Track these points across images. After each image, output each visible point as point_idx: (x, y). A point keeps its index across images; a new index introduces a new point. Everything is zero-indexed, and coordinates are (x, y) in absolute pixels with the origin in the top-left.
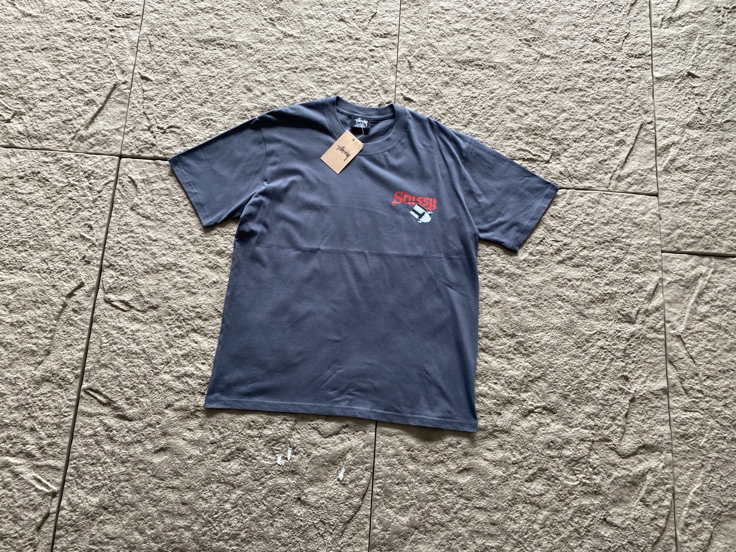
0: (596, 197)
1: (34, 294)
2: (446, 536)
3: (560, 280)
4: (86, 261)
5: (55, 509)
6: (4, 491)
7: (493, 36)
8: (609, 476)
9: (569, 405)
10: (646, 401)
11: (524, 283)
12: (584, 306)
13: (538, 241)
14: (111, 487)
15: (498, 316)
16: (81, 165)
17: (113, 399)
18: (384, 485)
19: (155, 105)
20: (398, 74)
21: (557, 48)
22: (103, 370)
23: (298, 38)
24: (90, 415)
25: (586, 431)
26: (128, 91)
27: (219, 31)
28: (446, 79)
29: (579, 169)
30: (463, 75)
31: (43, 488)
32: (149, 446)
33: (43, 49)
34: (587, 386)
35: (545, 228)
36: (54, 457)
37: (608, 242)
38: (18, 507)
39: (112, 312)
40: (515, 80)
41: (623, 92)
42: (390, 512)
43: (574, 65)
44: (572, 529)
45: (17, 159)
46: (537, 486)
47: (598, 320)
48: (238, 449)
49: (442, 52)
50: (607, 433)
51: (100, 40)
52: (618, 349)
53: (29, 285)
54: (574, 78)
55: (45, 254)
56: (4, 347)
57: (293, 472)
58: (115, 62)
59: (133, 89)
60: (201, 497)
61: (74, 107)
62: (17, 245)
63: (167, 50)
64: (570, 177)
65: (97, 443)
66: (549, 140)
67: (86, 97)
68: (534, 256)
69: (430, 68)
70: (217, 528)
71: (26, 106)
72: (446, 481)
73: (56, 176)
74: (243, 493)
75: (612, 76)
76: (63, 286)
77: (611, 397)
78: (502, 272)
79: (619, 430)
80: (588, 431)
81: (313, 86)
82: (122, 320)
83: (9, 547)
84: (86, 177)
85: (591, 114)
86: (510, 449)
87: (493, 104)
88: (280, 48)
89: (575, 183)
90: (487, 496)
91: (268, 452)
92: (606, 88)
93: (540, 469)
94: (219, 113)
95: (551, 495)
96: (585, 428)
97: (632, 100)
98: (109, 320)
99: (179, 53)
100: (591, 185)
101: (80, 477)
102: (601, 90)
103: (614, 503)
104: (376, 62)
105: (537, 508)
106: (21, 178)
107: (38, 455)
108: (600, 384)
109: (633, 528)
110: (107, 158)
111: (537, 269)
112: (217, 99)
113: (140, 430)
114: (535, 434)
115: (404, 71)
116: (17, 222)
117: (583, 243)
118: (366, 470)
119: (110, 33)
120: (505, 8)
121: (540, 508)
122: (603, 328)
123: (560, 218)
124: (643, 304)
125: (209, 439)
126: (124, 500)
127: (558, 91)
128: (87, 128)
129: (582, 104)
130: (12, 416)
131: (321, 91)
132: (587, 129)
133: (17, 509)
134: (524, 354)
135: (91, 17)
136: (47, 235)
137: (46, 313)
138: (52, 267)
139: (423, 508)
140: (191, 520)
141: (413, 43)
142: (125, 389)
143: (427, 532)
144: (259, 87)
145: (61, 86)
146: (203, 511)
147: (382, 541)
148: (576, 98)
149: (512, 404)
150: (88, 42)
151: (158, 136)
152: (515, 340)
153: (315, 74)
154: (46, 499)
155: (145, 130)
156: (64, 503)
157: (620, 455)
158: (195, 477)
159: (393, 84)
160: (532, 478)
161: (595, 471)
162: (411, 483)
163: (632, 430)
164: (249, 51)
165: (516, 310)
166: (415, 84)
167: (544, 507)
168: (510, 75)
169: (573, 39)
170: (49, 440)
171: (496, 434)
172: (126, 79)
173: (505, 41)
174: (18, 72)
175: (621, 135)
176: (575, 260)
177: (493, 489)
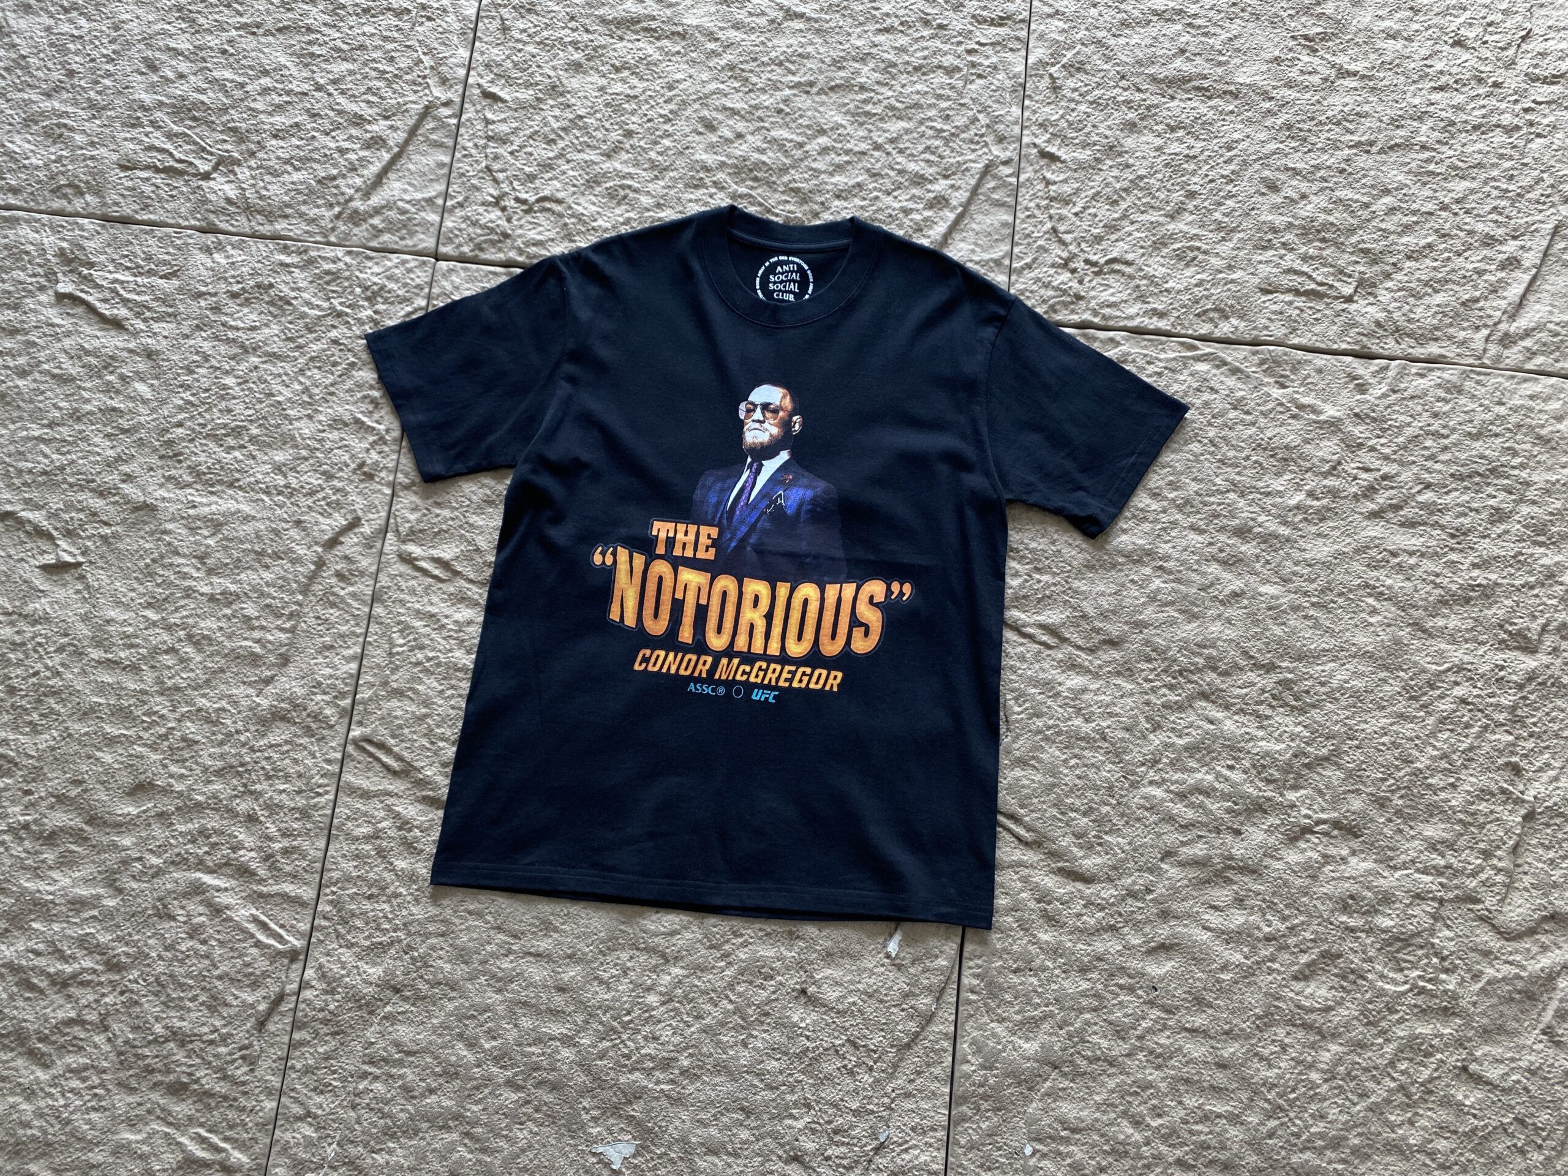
0: (1454, 379)
1: (258, 537)
2: (1118, 1085)
3: (1373, 552)
4: (365, 474)
5: (294, 986)
6: (190, 943)
7: (1235, 28)
8: (1476, 977)
9: (1390, 820)
10: (1558, 821)
11: (1297, 555)
12: (1426, 609)
13: (1327, 467)
14: (408, 945)
15: (1239, 624)
16: (357, 273)
17: (415, 764)
18: (987, 970)
19: (511, 153)
20: (1027, 102)
21: (1373, 56)
22: (394, 703)
23: (816, 21)
24: (366, 795)
25: (1427, 878)
26: (454, 121)
28: (1131, 115)
29: (1417, 317)
30: (1168, 109)
31: (271, 942)
33: (279, 30)
34: (1429, 781)
35: (1342, 440)
36: (295, 877)
37: (1479, 474)
38: (220, 978)
39: (414, 582)
40: (1279, 122)
41: (1516, 155)
42: (999, 1029)
43: (1409, 94)
44: (1392, 1085)
45: (228, 257)
46: (1319, 991)
47: (1454, 642)
49: (1124, 58)
50: (1472, 883)
51: (400, 13)
52: (1498, 705)
53: (247, 519)
54: (1409, 122)
55: (280, 457)
56: (195, 644)
57: (791, 933)
58: (428, 61)
59: (464, 117)
60: (596, 978)
61: (342, 151)
62: (225, 435)
63: (537, 39)
64: (1398, 332)
65: (381, 853)
66: (1352, 253)
67: (367, 131)
68: (1318, 499)
69: (1096, 92)
70: (629, 1043)
71: (244, 147)
72: (1122, 970)
73: (305, 295)
74: (685, 972)
75: (1494, 120)
76: (317, 523)
77: (1483, 807)
78: (1250, 531)
79: (1499, 878)
80: (1430, 878)
81: (844, 123)
82: (435, 599)
83: (198, 1061)
84: (368, 299)
85: (1447, 200)
86: (1261, 909)
87: (1233, 172)
88: (775, 42)
89: (1407, 346)
90: (1210, 1005)
92: (1478, 146)
93: (1324, 955)
94: (644, 174)
95: (1348, 1010)
96: (1425, 871)
97: (1536, 173)
98: (408, 598)
99: (565, 45)
100: (1442, 351)
101: (344, 922)
102: (1469, 149)
103: (1487, 1034)
104: (980, 76)
105: (1318, 1038)
106: (234, 295)
107: (262, 872)
108: (1459, 779)
109: (1525, 1089)
110: (412, 261)
111: (1324, 527)
112: (642, 143)
114: (1315, 878)
115: (1041, 97)
116: (225, 387)
117: (1425, 475)
118: (947, 938)
121: (1324, 1037)
122: (1466, 659)
123: (1374, 420)
124: (1556, 611)
126: (435, 974)
127: (1374, 149)
128: (367, 195)
129: (1425, 179)
130: (211, 787)
131: (862, 133)
132: (1437, 231)
133: (218, 983)
134: (1293, 708)
136: (287, 417)
137: (283, 578)
138: (294, 483)
139: (1072, 1024)
140: (575, 1023)
141: (1062, 38)
142: (441, 744)
143: (1076, 1075)
144: (731, 123)
145: (316, 106)
146: (600, 1007)
147: (981, 1090)
148: (1414, 165)
149: (1265, 812)
150: (373, 16)
151: (516, 217)
152: (1275, 677)
153: (852, 99)
154: (277, 964)
155: (490, 204)
156: (310, 973)
157: (1500, 933)
158: (588, 935)
159: (1016, 123)
160: (1307, 972)
161: (1446, 964)
162: (1044, 969)
163: (1527, 880)
164: (711, 46)
165: (1277, 612)
166: (1063, 124)
167: (1333, 1035)
168: (1269, 112)
169: (1409, 39)
170: (286, 843)
171: (1229, 874)
172: (450, 95)
173: (1260, 40)
174: (228, 74)
175: (1511, 247)
176: (1407, 512)
177: (1223, 991)
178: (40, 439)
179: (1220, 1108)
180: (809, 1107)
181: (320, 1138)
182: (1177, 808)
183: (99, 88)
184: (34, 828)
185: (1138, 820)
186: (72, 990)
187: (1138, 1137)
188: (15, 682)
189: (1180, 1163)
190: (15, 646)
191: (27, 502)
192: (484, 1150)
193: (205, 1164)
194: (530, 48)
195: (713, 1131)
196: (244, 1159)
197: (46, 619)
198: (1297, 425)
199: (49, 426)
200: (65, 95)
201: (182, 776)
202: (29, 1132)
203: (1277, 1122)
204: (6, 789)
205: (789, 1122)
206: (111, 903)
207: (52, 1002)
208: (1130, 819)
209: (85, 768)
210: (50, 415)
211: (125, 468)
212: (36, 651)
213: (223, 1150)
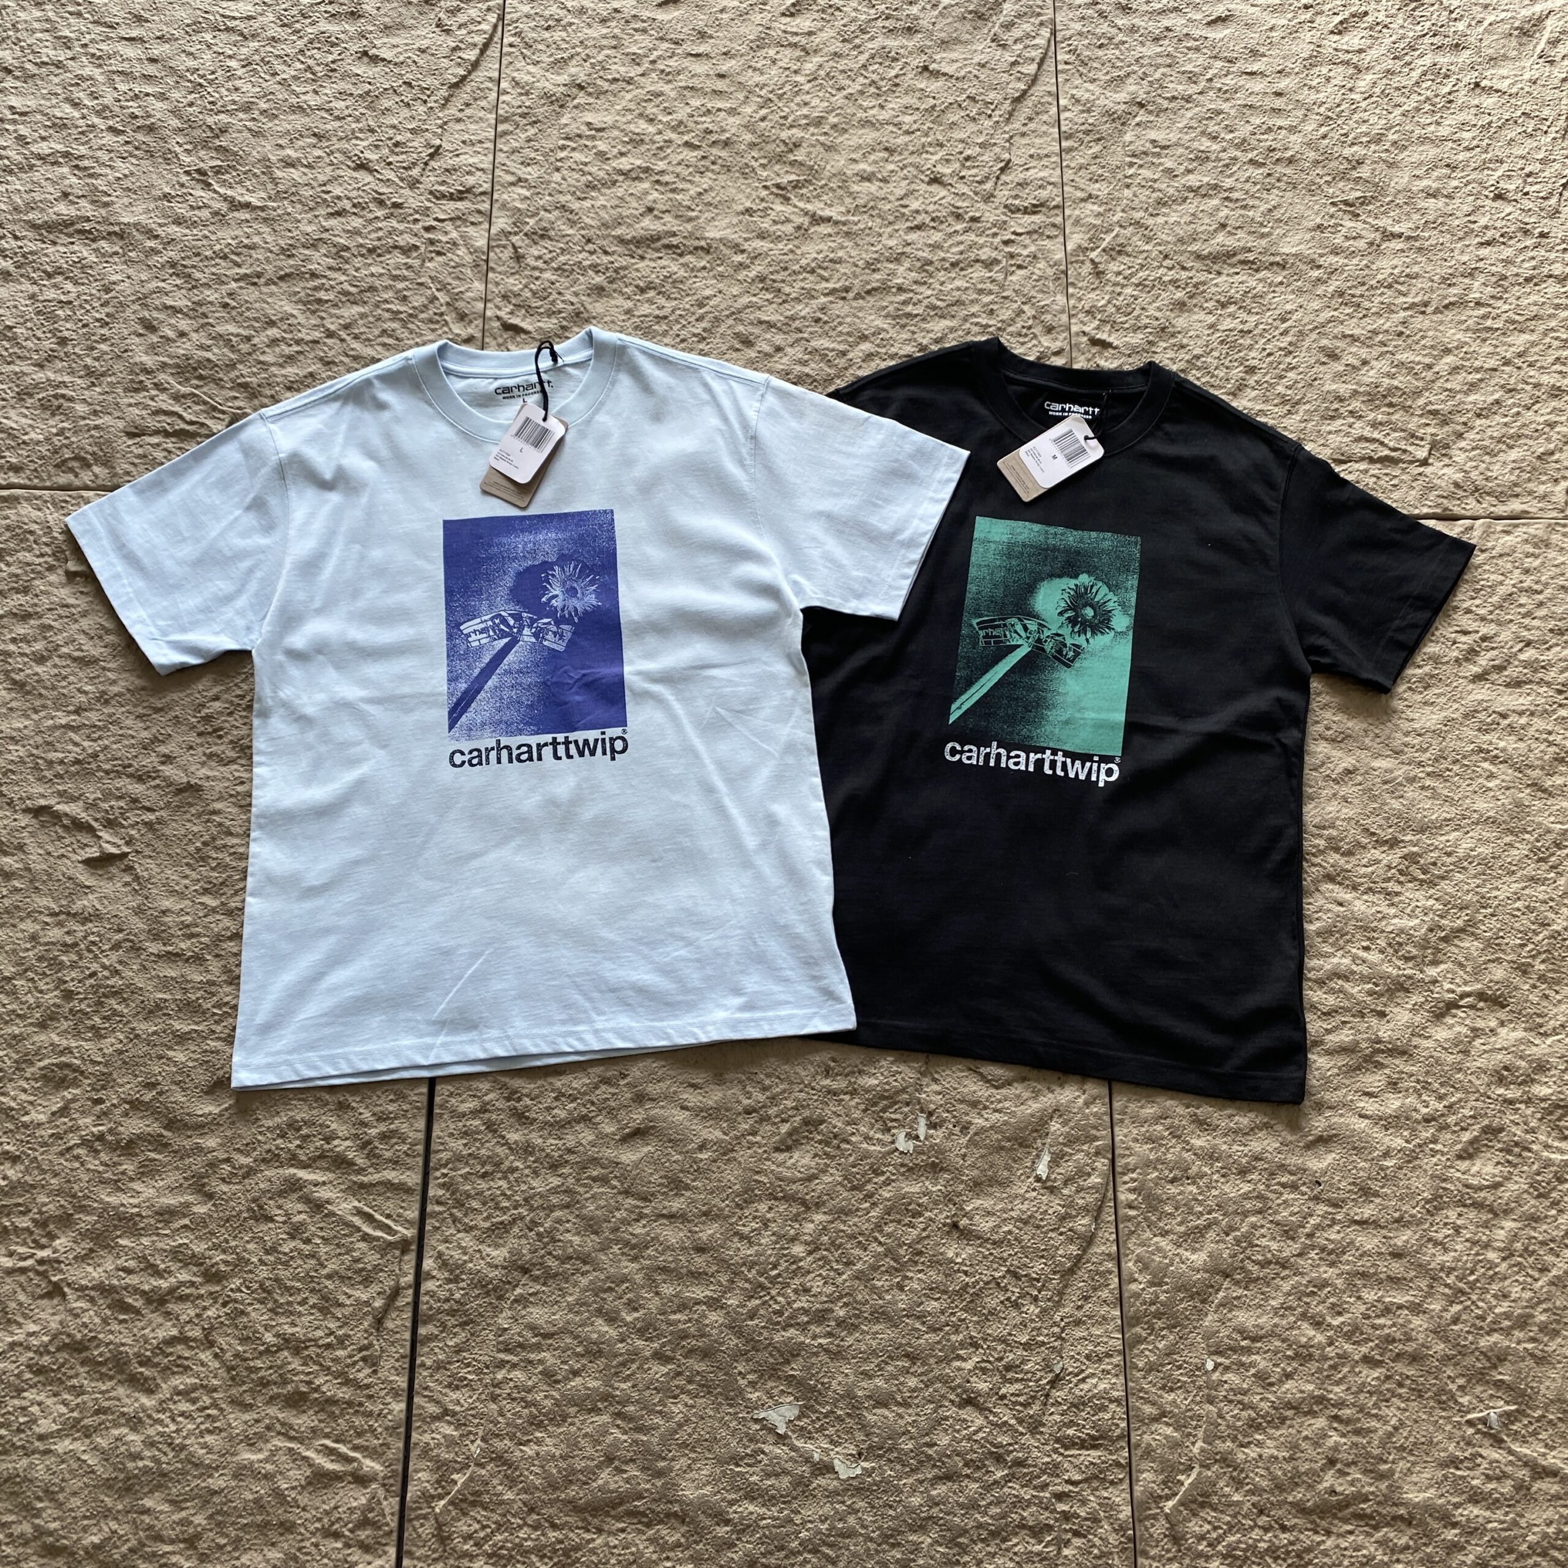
0: (1540, 533)
2: (1294, 1287)
3: (1482, 716)
5: (410, 1278)
6: (292, 1244)
7: (1273, 198)
9: (1534, 987)
11: (1405, 726)
12: (1543, 769)
14: (532, 1221)
15: (1356, 801)
18: (1143, 1183)
20: (1071, 290)
21: (1415, 217)
23: (844, 224)
27: (667, 218)
28: (1179, 295)
29: (1495, 475)
30: (1216, 285)
31: (379, 1233)
32: (609, 1128)
33: (281, 278)
36: (396, 1163)
38: (329, 1277)
40: (1331, 289)
42: (1163, 1242)
43: (1457, 252)
46: (1484, 1168)
48: (806, 1122)
49: (1165, 237)
51: (407, 251)
54: (1460, 279)
57: (934, 1165)
58: (443, 298)
60: (736, 1234)
63: (554, 265)
64: (1478, 492)
65: (491, 1127)
66: (1421, 416)
69: (1141, 274)
70: (780, 1299)
71: (255, 402)
72: (1282, 1167)
74: (829, 1218)
75: (1545, 271)
81: (885, 326)
83: (316, 1367)
85: (1508, 355)
87: (1290, 344)
88: (804, 249)
90: (1377, 1195)
91: (872, 1126)
92: (1533, 298)
93: (1486, 1130)
95: (1516, 1186)
99: (584, 269)
100: (1525, 507)
101: (460, 1204)
102: (1524, 302)
104: (1020, 267)
105: (1490, 1216)
107: (361, 1161)
111: (1430, 694)
113: (585, 1093)
114: (1466, 1052)
115: (1084, 284)
117: (1524, 633)
118: (1097, 1154)
119: (427, 235)
120: (1293, 138)
121: (1496, 1215)
125: (739, 1102)
126: (564, 1249)
127: (1429, 310)
129: (1484, 335)
131: (905, 335)
132: (1503, 387)
133: (328, 1283)
134: (1422, 881)
135: (381, 203)
139: (1238, 1229)
140: (720, 1284)
141: (1098, 222)
143: (1249, 1281)
144: (768, 336)
145: (331, 354)
146: (744, 1264)
147: (1153, 1308)
148: (1470, 322)
149: (1407, 991)
150: (380, 256)
152: (1399, 852)
153: (891, 301)
154: (389, 1257)
156: (428, 1264)
158: (720, 1189)
159: (1062, 312)
160: (1471, 1150)
162: (1202, 1175)
164: (739, 258)
165: (1394, 786)
166: (1111, 309)
167: (1507, 1212)
168: (1319, 281)
169: (1449, 197)
170: (383, 1127)
171: (1379, 1058)
172: (470, 331)
173: (1299, 208)
174: (232, 328)
176: (1511, 672)
177: (1388, 1178)
178: (68, 727)
179: (1401, 1299)
180: (976, 1346)
181: (462, 1436)
183: (95, 353)
184: (110, 1138)
186: (170, 1306)
187: (1320, 1338)
188: (71, 986)
189: (1367, 1360)
190: (67, 947)
191: (61, 794)
192: (639, 1429)
193: (336, 1477)
194: (548, 275)
195: (879, 1382)
196: (378, 1467)
197: (97, 916)
199: (77, 712)
200: (59, 365)
202: (140, 1464)
203: (1458, 1308)
204: (74, 1100)
205: (957, 1364)
206: (201, 1209)
207: (150, 1322)
209: (157, 1070)
210: (75, 701)
211: (163, 749)
212: (90, 951)
213: (354, 1460)
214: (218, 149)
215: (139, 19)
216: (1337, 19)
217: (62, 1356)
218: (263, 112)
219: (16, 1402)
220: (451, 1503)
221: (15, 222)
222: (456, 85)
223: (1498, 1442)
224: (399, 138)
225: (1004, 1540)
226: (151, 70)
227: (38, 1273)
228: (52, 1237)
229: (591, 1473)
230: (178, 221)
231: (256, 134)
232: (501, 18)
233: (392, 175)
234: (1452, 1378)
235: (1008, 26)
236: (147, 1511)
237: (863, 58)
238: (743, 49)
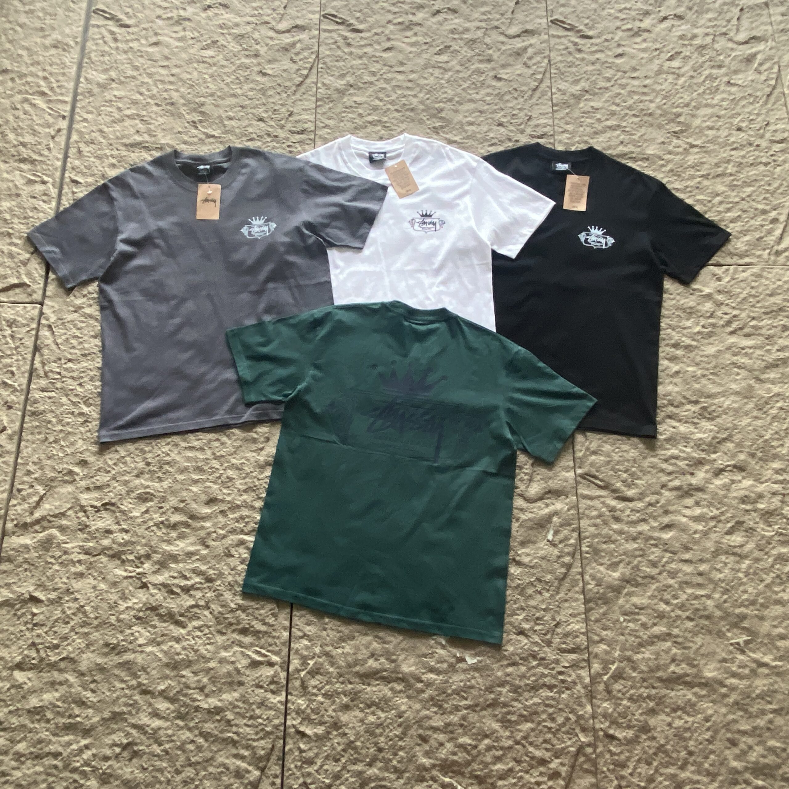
0: (758, 272)
2: (657, 587)
7: (643, 130)
9: (757, 463)
11: (701, 353)
12: (760, 371)
13: (708, 314)
15: (680, 385)
21: (704, 138)
25: (776, 486)
34: (772, 444)
35: (714, 302)
37: (775, 311)
41: (770, 175)
42: (602, 568)
43: (721, 153)
44: (774, 575)
46: (737, 539)
47: (773, 383)
54: (723, 164)
64: (731, 254)
68: (707, 328)
72: (651, 538)
75: (759, 160)
78: (679, 344)
83: (252, 617)
85: (744, 196)
86: (707, 505)
90: (692, 549)
92: (754, 172)
93: (737, 522)
95: (751, 545)
96: (775, 483)
97: (780, 181)
100: (752, 261)
102: (750, 173)
105: (740, 558)
111: (711, 340)
114: (729, 490)
117: (752, 314)
120: (651, 105)
121: (742, 558)
123: (727, 292)
127: (710, 177)
129: (733, 188)
130: (242, 497)
132: (741, 210)
134: (709, 418)
135: (269, 135)
139: (633, 563)
143: (637, 585)
147: (597, 596)
149: (703, 464)
152: (699, 406)
160: (731, 531)
162: (617, 540)
165: (696, 378)
167: (746, 557)
168: (663, 166)
169: (718, 129)
171: (691, 492)
175: (773, 214)
176: (746, 330)
177: (696, 542)
179: (702, 592)
180: (523, 609)
181: (312, 645)
182: (664, 466)
184: (166, 523)
185: (649, 472)
186: (192, 592)
188: (149, 460)
189: (688, 618)
192: (385, 643)
193: (261, 663)
196: (278, 659)
198: (693, 297)
201: (229, 494)
202: (181, 657)
203: (726, 596)
204: (151, 507)
205: (516, 617)
206: (204, 552)
207: (184, 599)
208: (644, 472)
213: (268, 656)
214: (201, 112)
215: (167, 58)
216: (669, 54)
217: (149, 612)
218: (219, 97)
219: (129, 631)
220: (308, 673)
221: (117, 143)
222: (299, 85)
223: (743, 652)
224: (276, 108)
225: (537, 690)
226: (172, 79)
227: (138, 578)
228: (142, 563)
229: (365, 661)
230: (185, 143)
231: (217, 106)
232: (317, 57)
233: (273, 124)
234: (724, 626)
235: (530, 58)
236: (183, 676)
237: (469, 73)
238: (419, 69)
